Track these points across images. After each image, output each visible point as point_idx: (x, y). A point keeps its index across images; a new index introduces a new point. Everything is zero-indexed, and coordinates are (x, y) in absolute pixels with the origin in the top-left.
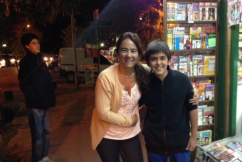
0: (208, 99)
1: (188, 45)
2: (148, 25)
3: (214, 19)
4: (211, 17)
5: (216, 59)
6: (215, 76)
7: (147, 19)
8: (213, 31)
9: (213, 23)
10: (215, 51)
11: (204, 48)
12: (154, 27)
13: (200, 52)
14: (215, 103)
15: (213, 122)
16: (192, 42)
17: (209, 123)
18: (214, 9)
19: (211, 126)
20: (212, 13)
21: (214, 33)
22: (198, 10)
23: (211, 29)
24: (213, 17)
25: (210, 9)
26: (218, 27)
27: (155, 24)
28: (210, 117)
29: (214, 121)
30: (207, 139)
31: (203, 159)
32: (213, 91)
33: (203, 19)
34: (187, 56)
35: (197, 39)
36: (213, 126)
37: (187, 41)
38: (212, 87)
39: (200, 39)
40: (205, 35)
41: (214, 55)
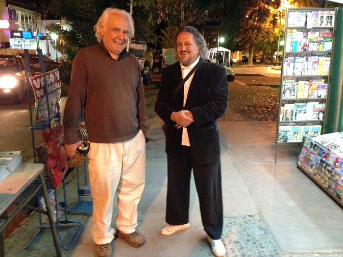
0: (320, 97)
1: (305, 48)
2: (256, 23)
3: (331, 25)
4: (328, 23)
5: (331, 60)
6: (329, 76)
7: (255, 17)
8: (330, 36)
9: (331, 29)
10: (330, 54)
11: (320, 50)
12: (263, 25)
13: (316, 54)
14: (326, 101)
15: (323, 118)
16: (309, 45)
17: (319, 118)
18: (331, 17)
19: (321, 122)
20: (329, 20)
21: (330, 38)
22: (317, 17)
23: (328, 34)
24: (331, 23)
25: (328, 17)
26: (335, 32)
27: (263, 22)
28: (321, 113)
29: (325, 117)
30: (316, 133)
31: (311, 147)
32: (326, 90)
33: (321, 25)
34: (303, 57)
35: (314, 42)
36: (323, 122)
37: (304, 44)
38: (325, 86)
39: (317, 42)
40: (322, 39)
41: (330, 57)
